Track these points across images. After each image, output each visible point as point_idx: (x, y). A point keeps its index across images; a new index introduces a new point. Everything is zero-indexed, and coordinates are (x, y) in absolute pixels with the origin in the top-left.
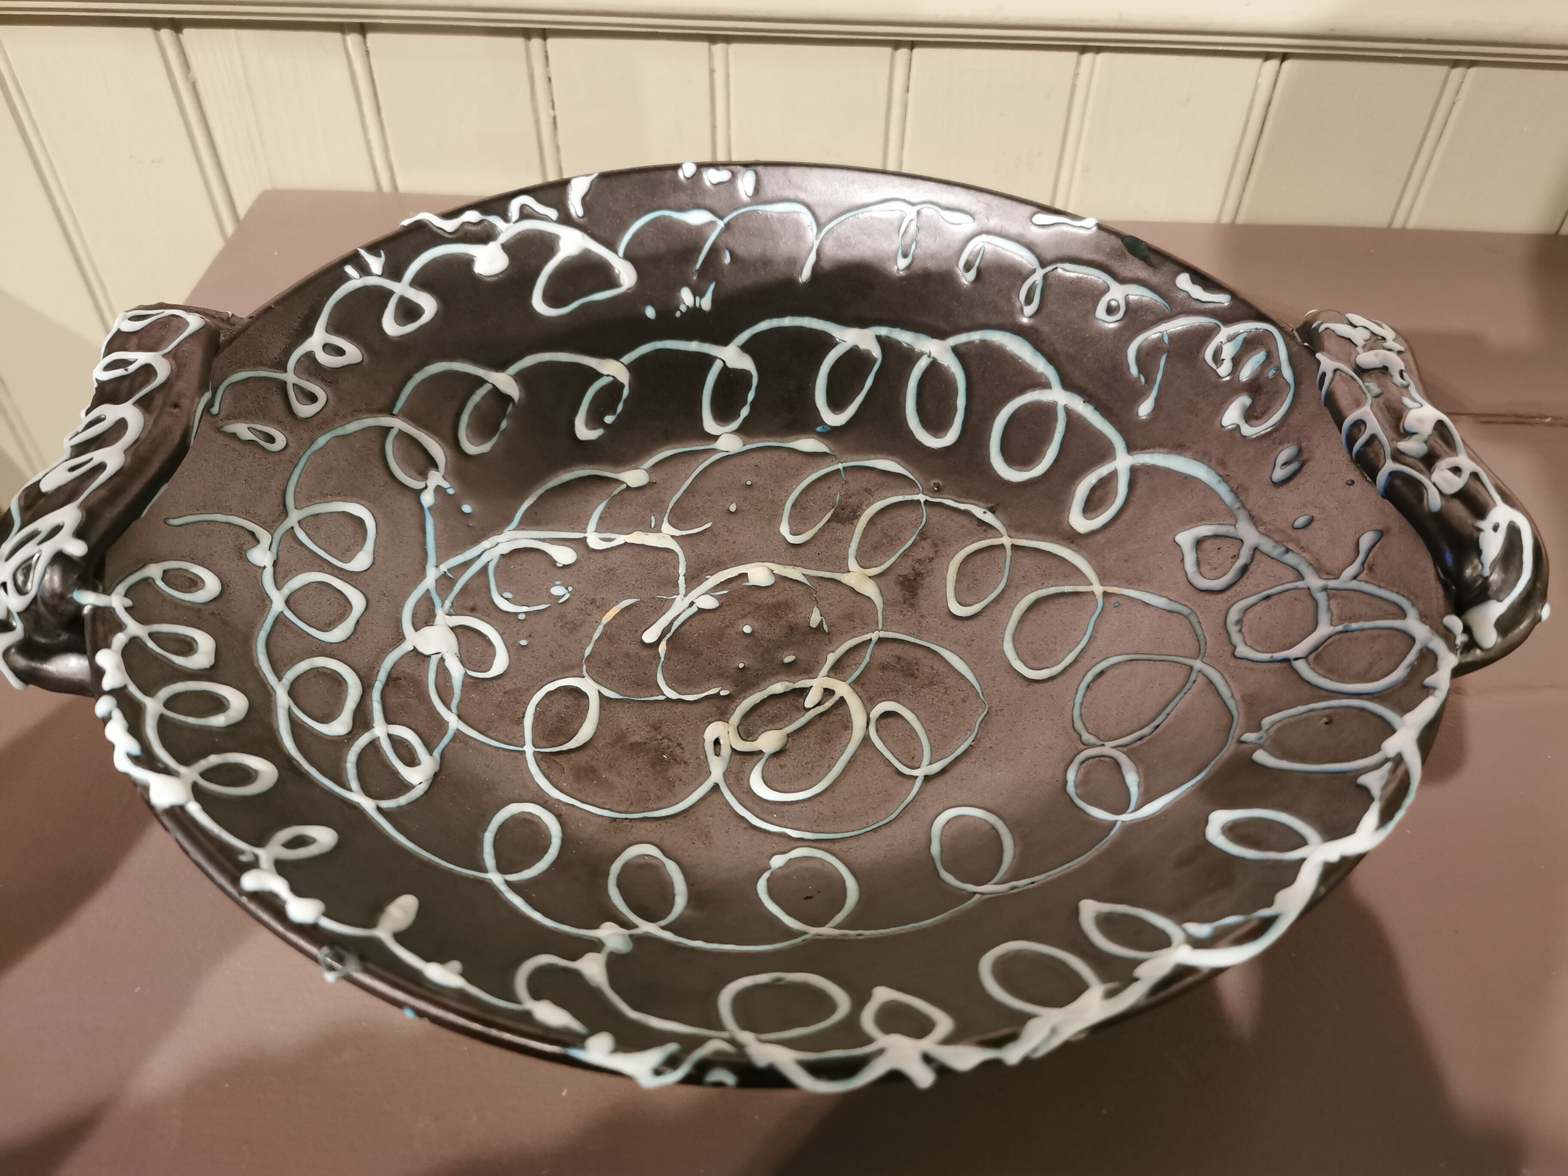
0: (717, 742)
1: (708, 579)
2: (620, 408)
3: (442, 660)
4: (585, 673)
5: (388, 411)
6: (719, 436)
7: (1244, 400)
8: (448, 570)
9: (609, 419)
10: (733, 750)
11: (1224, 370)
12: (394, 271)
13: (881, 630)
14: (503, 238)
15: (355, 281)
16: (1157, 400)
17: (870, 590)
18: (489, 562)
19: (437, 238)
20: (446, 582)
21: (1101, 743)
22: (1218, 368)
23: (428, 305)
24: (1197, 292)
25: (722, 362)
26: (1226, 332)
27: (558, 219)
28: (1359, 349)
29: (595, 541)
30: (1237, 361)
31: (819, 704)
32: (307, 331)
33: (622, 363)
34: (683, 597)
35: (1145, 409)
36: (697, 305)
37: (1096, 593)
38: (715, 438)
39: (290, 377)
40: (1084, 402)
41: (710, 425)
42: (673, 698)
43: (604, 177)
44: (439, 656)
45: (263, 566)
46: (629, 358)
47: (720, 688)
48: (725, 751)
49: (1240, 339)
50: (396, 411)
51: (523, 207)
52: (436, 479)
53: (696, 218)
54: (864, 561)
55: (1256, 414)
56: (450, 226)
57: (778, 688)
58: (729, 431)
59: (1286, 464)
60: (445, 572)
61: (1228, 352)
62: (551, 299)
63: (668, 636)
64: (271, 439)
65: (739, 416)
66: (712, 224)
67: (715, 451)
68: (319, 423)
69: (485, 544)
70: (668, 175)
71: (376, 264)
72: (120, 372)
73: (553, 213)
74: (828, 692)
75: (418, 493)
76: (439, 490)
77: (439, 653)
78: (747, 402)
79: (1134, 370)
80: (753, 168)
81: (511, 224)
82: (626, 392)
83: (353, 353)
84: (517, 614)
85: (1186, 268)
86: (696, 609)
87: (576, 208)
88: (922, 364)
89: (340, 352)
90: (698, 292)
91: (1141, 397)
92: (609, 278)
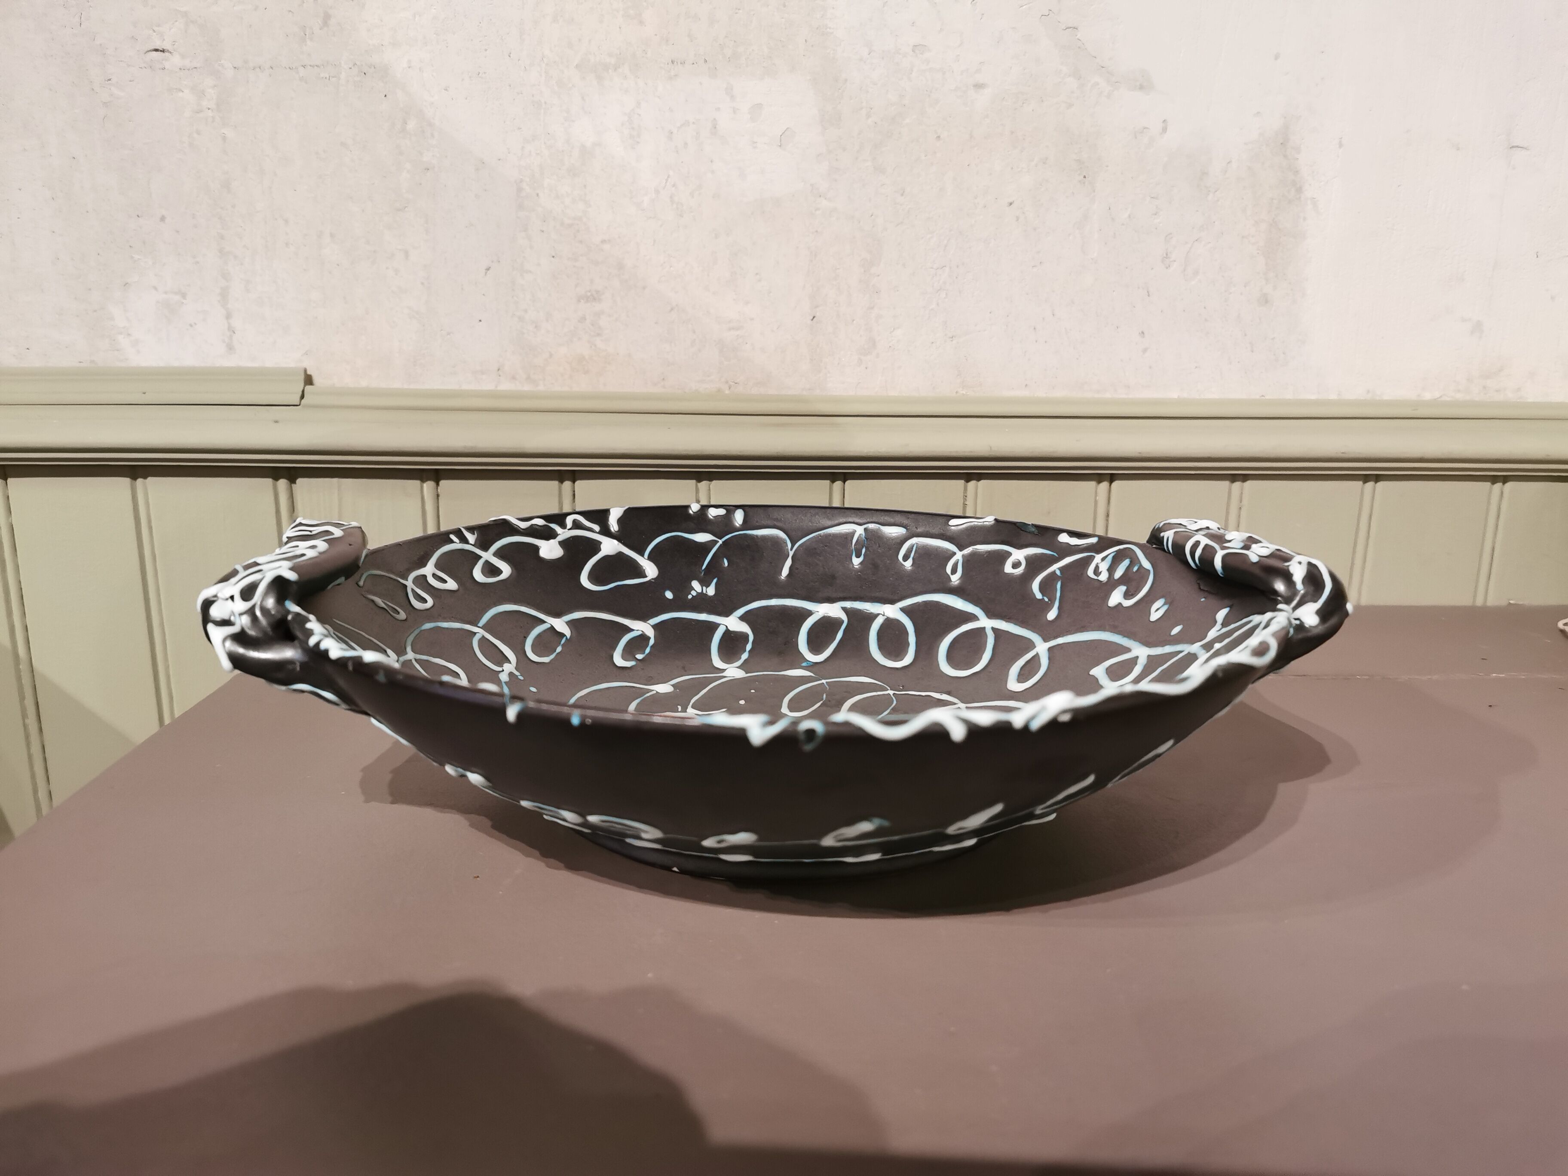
2: (648, 650)
5: (475, 624)
6: (726, 669)
7: (1121, 588)
9: (639, 656)
11: (1104, 577)
12: (484, 545)
14: (560, 538)
15: (457, 545)
16: (1059, 608)
19: (514, 531)
22: (1099, 577)
23: (506, 570)
24: (1074, 541)
25: (725, 627)
26: (1098, 558)
27: (600, 531)
30: (1111, 570)
32: (423, 563)
33: (649, 624)
35: (1052, 615)
36: (704, 592)
38: (724, 670)
39: (409, 583)
40: (1006, 622)
41: (717, 662)
43: (633, 509)
46: (653, 621)
49: (1110, 557)
50: (480, 624)
51: (575, 522)
52: (508, 668)
53: (702, 537)
55: (1130, 593)
56: (523, 525)
58: (734, 666)
59: (1157, 610)
61: (1104, 567)
62: (594, 580)
64: (397, 612)
65: (740, 658)
66: (714, 543)
67: (725, 677)
68: (428, 615)
70: (680, 512)
71: (471, 538)
73: (597, 528)
75: (497, 672)
76: (511, 674)
78: (745, 651)
79: (1039, 596)
80: (742, 508)
81: (566, 530)
82: (652, 642)
83: (451, 585)
85: (1062, 531)
87: (614, 526)
88: (879, 621)
89: (442, 580)
90: (705, 584)
91: (1048, 607)
92: (637, 571)
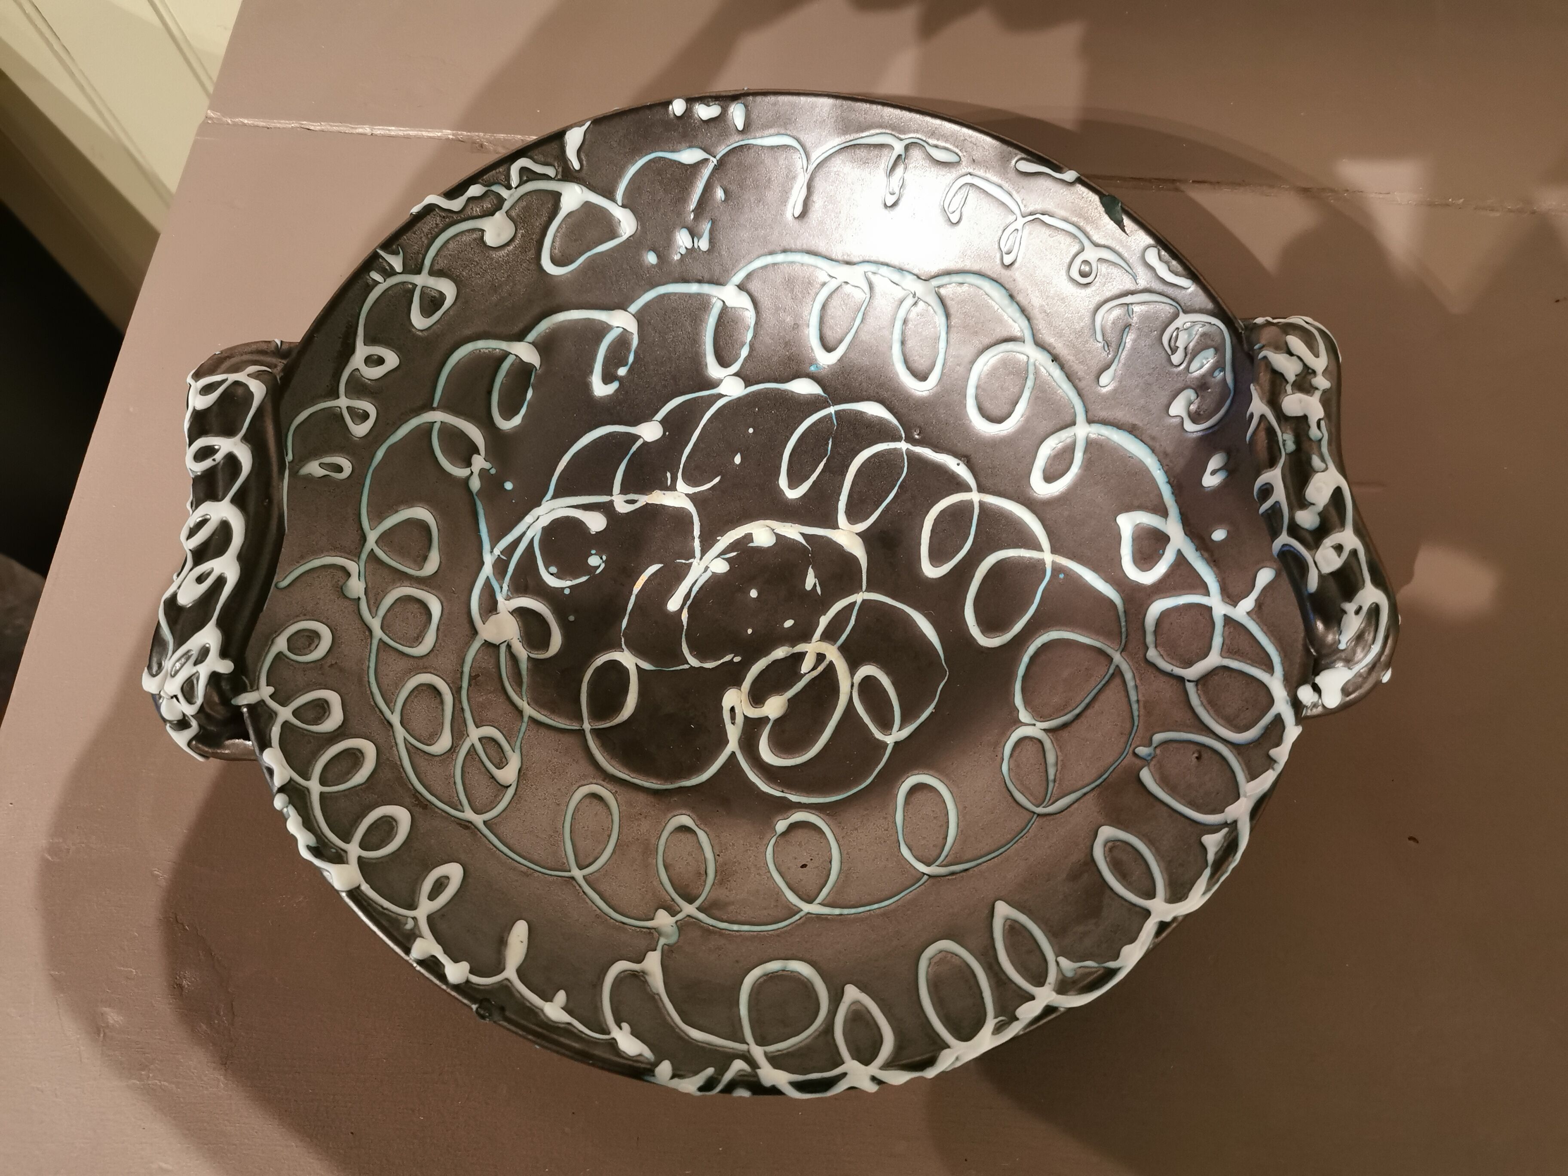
0: (732, 709)
1: (719, 540)
2: (631, 359)
3: (509, 646)
4: (624, 646)
5: (428, 406)
6: (722, 381)
7: (1189, 396)
8: (501, 552)
9: (622, 371)
10: (745, 717)
11: (1177, 357)
12: (413, 265)
13: (865, 591)
14: (507, 206)
15: (382, 284)
17: (857, 549)
18: (534, 536)
19: (449, 219)
20: (501, 566)
21: (1034, 722)
22: (1172, 354)
23: (448, 288)
24: (1163, 270)
25: (722, 303)
26: (1184, 320)
27: (556, 174)
28: (1289, 388)
29: (621, 505)
31: (814, 669)
32: (349, 350)
33: (629, 313)
34: (699, 561)
36: (696, 246)
37: (1046, 562)
38: (719, 383)
39: (343, 402)
40: (1053, 361)
41: (714, 370)
42: (696, 666)
43: (597, 122)
44: (506, 643)
45: (357, 597)
46: (634, 307)
47: (733, 655)
48: (740, 720)
49: (1196, 329)
50: (435, 405)
51: (523, 170)
52: (479, 462)
53: (688, 156)
54: (854, 516)
56: (456, 205)
57: (780, 653)
58: (731, 374)
59: (1214, 472)
60: (499, 555)
61: (1183, 341)
62: (560, 258)
63: (689, 603)
64: (339, 469)
65: (738, 358)
66: (705, 161)
67: (721, 396)
68: (376, 437)
69: (528, 519)
70: (658, 114)
72: (208, 463)
73: (551, 170)
74: (821, 657)
75: (467, 480)
76: (483, 473)
77: (505, 641)
78: (745, 344)
80: (742, 100)
81: (513, 190)
82: (635, 342)
83: (392, 360)
84: (563, 589)
86: (711, 574)
87: (573, 160)
88: (908, 304)
89: (380, 361)
90: (694, 234)
92: (610, 229)
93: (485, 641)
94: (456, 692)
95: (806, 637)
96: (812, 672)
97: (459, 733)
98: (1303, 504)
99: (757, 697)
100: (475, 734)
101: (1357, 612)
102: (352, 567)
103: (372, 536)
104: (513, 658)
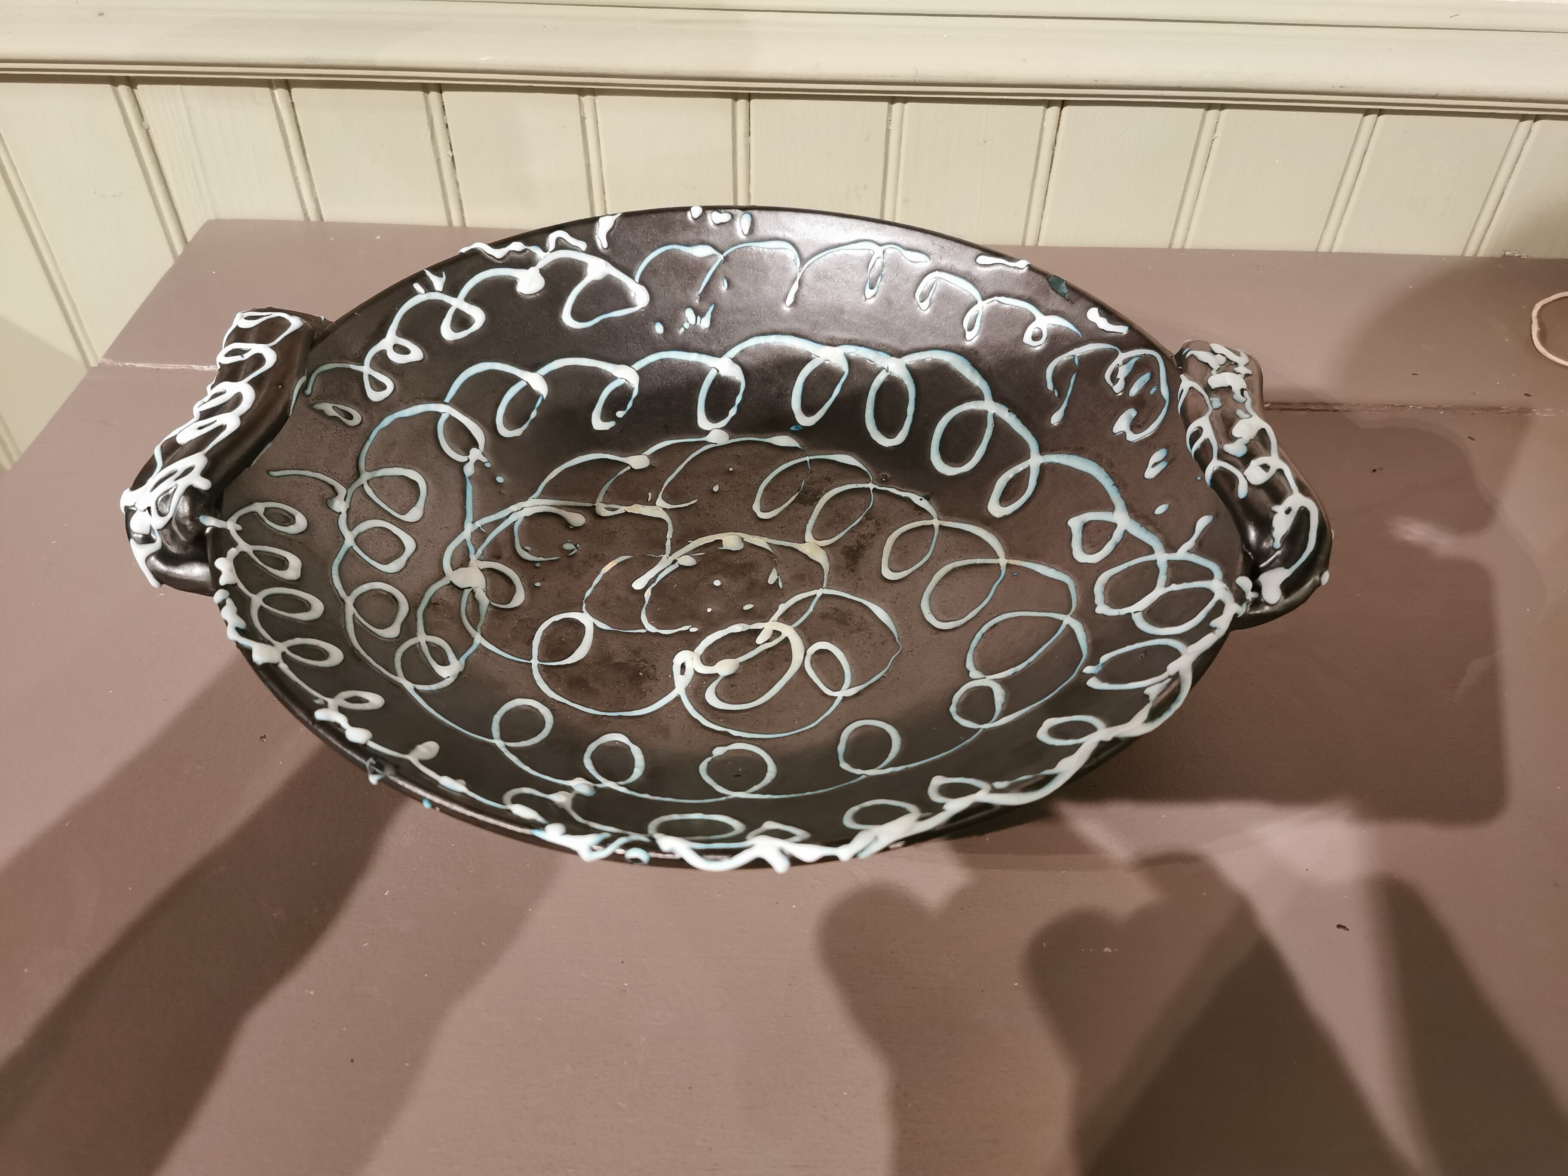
0: (683, 666)
1: (690, 543)
2: (630, 405)
3: (473, 593)
4: (584, 609)
5: (440, 399)
6: (710, 431)
7: (1132, 413)
8: (482, 526)
9: (620, 414)
10: (695, 672)
11: (1118, 388)
12: (452, 289)
13: (825, 588)
14: (541, 265)
15: (421, 296)
16: (1066, 411)
17: (821, 557)
18: (515, 522)
19: (489, 263)
20: (480, 535)
21: (984, 676)
22: (1114, 385)
23: (478, 316)
24: (1103, 323)
25: (716, 371)
26: (1122, 356)
27: (587, 249)
28: (1213, 372)
29: (603, 510)
30: (1129, 381)
31: (768, 641)
32: (381, 334)
33: (633, 368)
34: (668, 556)
35: (1056, 418)
36: (698, 324)
37: (1001, 565)
38: (707, 433)
39: (366, 369)
40: (1009, 411)
41: (703, 422)
42: (652, 632)
43: (626, 215)
44: (470, 590)
45: (339, 512)
46: (640, 365)
47: (690, 626)
48: (689, 673)
49: (1133, 361)
50: (447, 400)
51: (558, 240)
52: (475, 454)
53: (700, 252)
54: (819, 534)
55: (1138, 424)
56: (498, 253)
57: (737, 628)
58: (719, 427)
59: (1155, 464)
60: (479, 528)
61: (1122, 373)
62: (577, 315)
63: (653, 585)
64: (350, 417)
65: (727, 415)
66: (713, 257)
67: (706, 443)
68: (388, 406)
69: (513, 508)
70: (678, 216)
71: (438, 283)
72: (237, 358)
73: (583, 245)
74: (776, 634)
75: (462, 465)
76: (478, 463)
77: (470, 588)
78: (735, 405)
79: (1050, 386)
80: (750, 211)
81: (548, 253)
82: (635, 393)
83: (416, 354)
84: (534, 562)
85: (1096, 303)
86: (678, 566)
87: (602, 241)
88: (881, 378)
89: (405, 351)
90: (699, 313)
91: (1054, 408)
92: (624, 300)
93: (451, 581)
94: (413, 608)
95: (765, 617)
96: (766, 644)
97: (408, 631)
98: (1232, 439)
99: (709, 658)
100: (422, 638)
101: (1288, 511)
102: (341, 489)
103: (365, 476)
104: (474, 601)
